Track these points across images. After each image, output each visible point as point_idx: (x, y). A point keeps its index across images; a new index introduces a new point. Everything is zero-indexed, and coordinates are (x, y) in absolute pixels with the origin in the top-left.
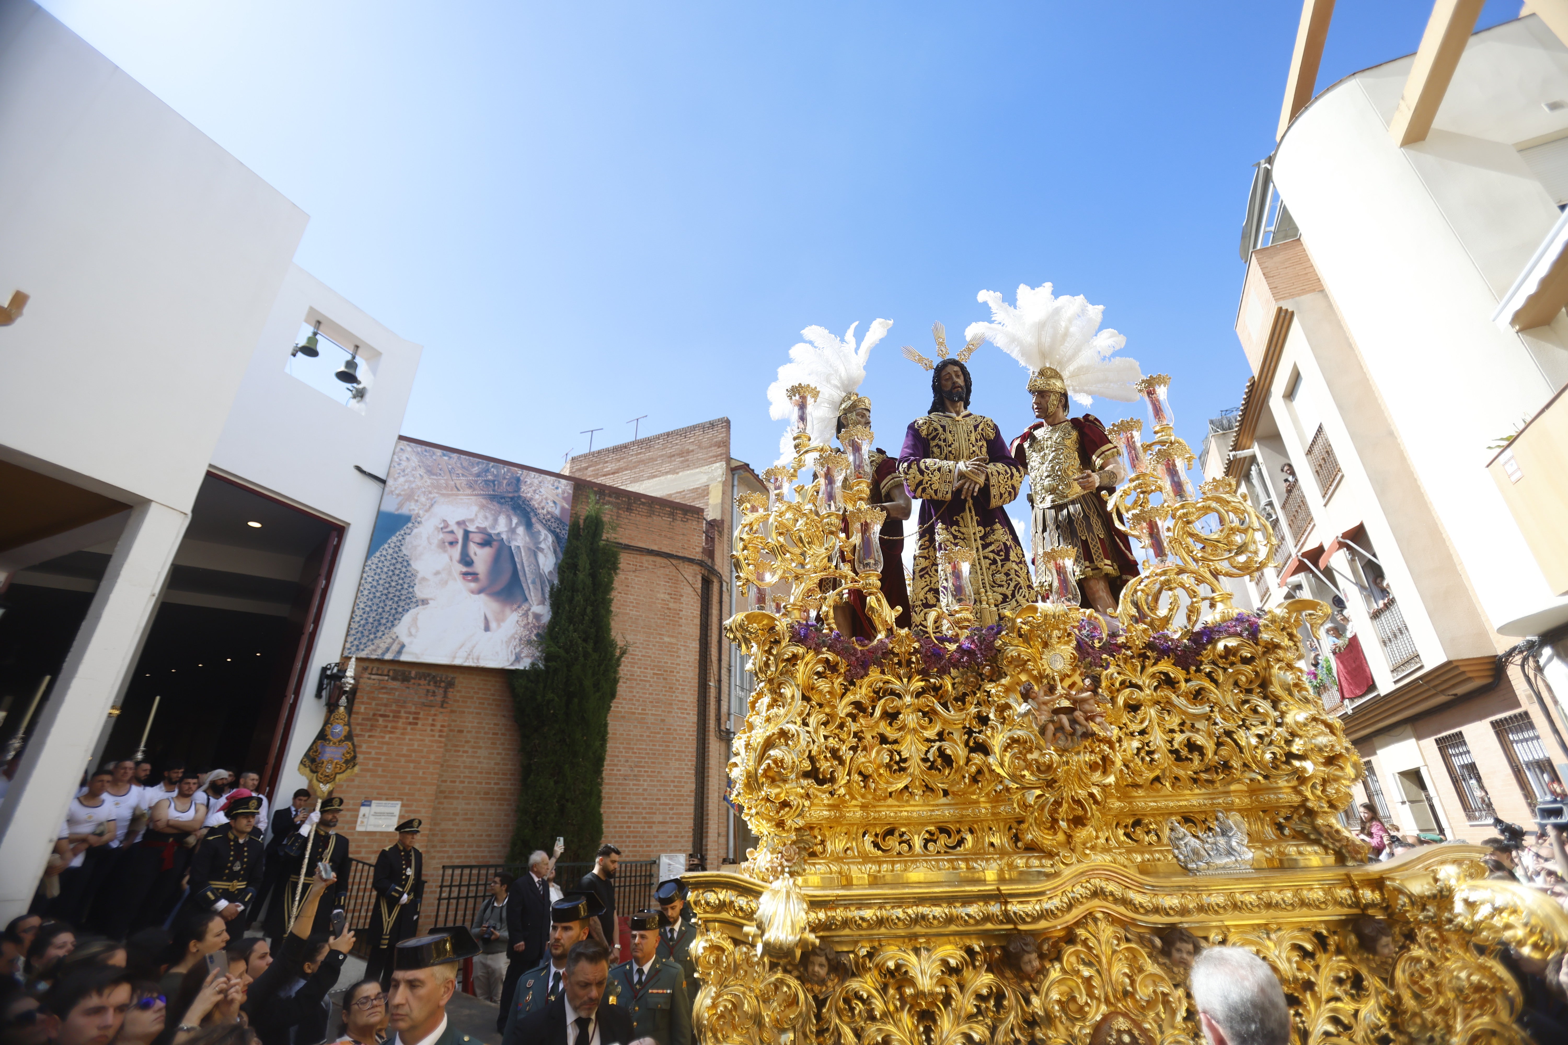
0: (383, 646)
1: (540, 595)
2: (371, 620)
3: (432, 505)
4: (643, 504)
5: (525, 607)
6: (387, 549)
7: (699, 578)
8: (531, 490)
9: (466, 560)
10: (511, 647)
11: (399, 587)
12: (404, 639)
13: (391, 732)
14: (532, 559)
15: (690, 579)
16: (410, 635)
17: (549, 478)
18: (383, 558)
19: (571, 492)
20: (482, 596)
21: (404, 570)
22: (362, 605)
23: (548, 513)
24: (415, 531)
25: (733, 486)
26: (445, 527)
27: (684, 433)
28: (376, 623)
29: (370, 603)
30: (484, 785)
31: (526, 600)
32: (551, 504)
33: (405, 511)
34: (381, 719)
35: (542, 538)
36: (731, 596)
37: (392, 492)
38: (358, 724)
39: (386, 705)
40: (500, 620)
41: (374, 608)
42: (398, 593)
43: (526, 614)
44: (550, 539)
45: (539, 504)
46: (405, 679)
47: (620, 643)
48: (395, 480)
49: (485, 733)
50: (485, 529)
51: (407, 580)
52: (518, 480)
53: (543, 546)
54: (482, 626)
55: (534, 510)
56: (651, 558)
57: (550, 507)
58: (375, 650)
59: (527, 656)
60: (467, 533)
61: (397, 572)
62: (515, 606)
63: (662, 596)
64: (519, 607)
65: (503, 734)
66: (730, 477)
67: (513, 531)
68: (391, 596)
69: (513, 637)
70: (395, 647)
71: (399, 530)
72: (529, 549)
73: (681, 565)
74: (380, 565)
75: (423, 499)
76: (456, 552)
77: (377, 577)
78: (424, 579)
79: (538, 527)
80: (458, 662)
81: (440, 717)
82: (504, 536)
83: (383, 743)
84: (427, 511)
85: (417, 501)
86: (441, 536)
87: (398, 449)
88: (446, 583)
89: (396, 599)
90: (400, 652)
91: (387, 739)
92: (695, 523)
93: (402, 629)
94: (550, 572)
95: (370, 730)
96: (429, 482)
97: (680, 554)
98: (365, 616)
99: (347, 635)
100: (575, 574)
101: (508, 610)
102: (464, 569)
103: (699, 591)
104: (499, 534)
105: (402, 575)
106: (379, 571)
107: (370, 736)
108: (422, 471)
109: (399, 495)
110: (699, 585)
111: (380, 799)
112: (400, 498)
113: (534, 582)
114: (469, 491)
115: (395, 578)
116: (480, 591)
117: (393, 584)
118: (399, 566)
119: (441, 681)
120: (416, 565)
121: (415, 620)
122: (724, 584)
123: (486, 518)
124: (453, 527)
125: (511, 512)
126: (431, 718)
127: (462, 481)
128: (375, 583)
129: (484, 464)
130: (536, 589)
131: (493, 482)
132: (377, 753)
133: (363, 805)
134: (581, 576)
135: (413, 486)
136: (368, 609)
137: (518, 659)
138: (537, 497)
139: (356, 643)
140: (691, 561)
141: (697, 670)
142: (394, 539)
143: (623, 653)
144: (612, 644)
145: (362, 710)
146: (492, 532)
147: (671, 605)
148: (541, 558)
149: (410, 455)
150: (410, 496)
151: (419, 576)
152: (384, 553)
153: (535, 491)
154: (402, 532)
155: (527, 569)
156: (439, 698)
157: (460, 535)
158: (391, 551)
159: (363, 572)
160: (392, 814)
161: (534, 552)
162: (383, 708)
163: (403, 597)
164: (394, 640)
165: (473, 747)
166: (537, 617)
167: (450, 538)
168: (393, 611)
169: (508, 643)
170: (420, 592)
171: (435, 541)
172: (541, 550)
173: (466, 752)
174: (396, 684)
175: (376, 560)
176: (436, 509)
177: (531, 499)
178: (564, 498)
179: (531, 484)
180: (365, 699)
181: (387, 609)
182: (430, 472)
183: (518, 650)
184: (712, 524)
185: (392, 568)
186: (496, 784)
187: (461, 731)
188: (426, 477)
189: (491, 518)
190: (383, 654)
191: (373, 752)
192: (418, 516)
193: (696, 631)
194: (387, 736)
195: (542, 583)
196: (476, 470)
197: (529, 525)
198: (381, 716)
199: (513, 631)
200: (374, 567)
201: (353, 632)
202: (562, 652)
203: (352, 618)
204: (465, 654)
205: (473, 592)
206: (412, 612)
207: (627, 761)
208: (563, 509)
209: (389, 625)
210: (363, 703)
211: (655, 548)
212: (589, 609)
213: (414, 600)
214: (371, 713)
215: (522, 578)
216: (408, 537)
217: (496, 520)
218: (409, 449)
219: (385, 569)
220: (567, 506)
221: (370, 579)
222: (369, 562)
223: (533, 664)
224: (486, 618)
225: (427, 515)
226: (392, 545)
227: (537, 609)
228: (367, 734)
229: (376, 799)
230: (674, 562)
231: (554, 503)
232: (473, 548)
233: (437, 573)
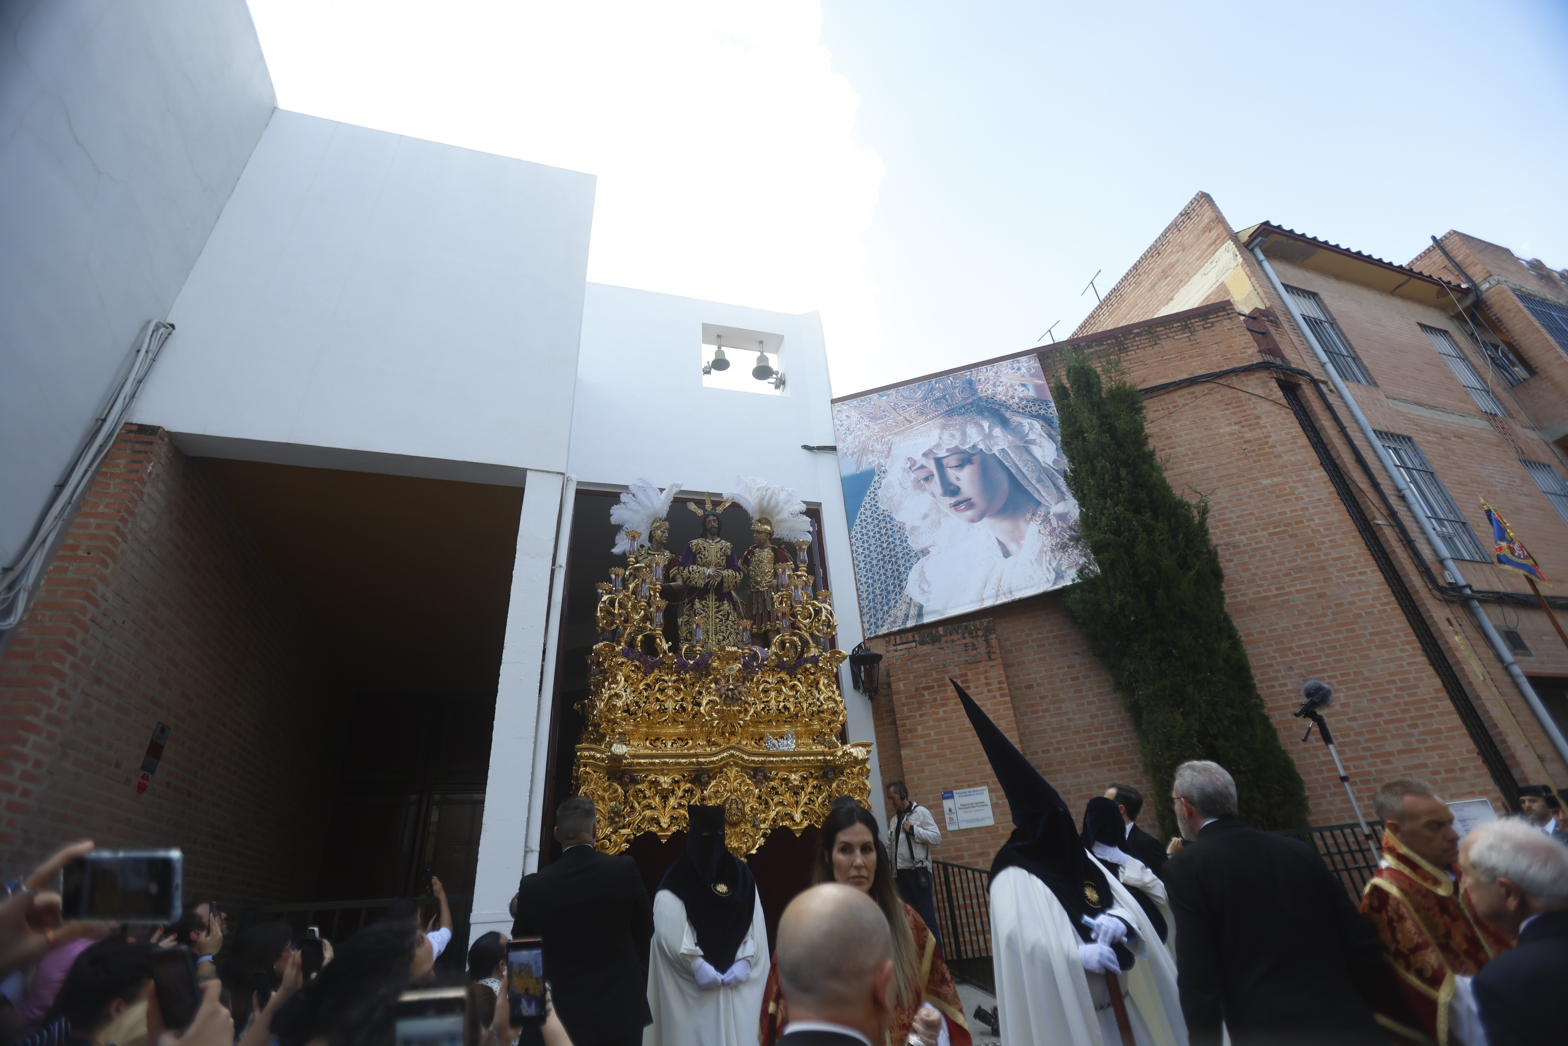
0: (901, 614)
1: (1054, 491)
2: (878, 592)
3: (890, 448)
4: (1138, 334)
5: (1041, 512)
6: (864, 512)
7: (1274, 385)
8: (989, 386)
9: (951, 490)
10: (1045, 564)
11: (892, 546)
12: (918, 599)
13: (943, 705)
14: (1026, 456)
15: (1259, 392)
16: (924, 592)
17: (1004, 363)
18: (864, 524)
19: (1038, 365)
20: (985, 520)
21: (889, 526)
22: (863, 580)
23: (1021, 399)
24: (884, 482)
25: (1260, 263)
26: (912, 465)
27: (1155, 251)
28: (884, 593)
29: (870, 574)
30: (1088, 748)
31: (1039, 504)
32: (1021, 389)
33: (864, 467)
34: (926, 693)
35: (1027, 429)
36: (1341, 397)
37: (845, 454)
38: (904, 705)
39: (925, 676)
40: (1018, 538)
41: (876, 577)
42: (893, 553)
43: (1046, 520)
44: (1037, 425)
45: (1006, 395)
46: (936, 640)
47: (1193, 500)
48: (844, 441)
49: (1061, 681)
50: (956, 447)
51: (897, 536)
52: (970, 382)
53: (1031, 436)
54: (1000, 553)
55: (1002, 404)
56: (1185, 391)
57: (1021, 392)
58: (894, 622)
59: (1070, 567)
60: (939, 462)
61: (883, 531)
62: (1029, 516)
63: (1228, 429)
64: (1034, 514)
65: (1085, 677)
66: (1249, 254)
67: (989, 436)
68: (887, 558)
69: (1042, 551)
70: (913, 611)
71: (868, 488)
72: (1017, 447)
73: (1235, 381)
74: (864, 531)
75: (878, 447)
76: (936, 485)
77: (866, 545)
78: (914, 528)
79: (1016, 419)
80: (988, 603)
81: (993, 673)
82: (981, 446)
83: (939, 720)
84: (887, 457)
85: (873, 451)
86: (913, 476)
87: (835, 413)
88: (939, 523)
89: (894, 559)
90: (920, 615)
91: (941, 714)
92: (1225, 323)
93: (912, 589)
94: (1055, 461)
95: (919, 708)
96: (877, 428)
97: (1226, 368)
98: (870, 589)
99: (861, 616)
100: (1084, 439)
101: (1022, 524)
102: (953, 500)
103: (1284, 401)
104: (974, 447)
105: (890, 532)
106: (865, 538)
107: (921, 715)
108: (866, 421)
109: (853, 454)
110: (1278, 394)
111: (962, 788)
112: (856, 456)
113: (1040, 480)
114: (922, 419)
115: (884, 539)
116: (981, 517)
117: (885, 545)
118: (882, 524)
119: (977, 630)
120: (900, 517)
121: (922, 575)
122: (1322, 386)
123: (953, 436)
124: (922, 461)
125: (978, 418)
126: (982, 677)
127: (911, 412)
128: (867, 552)
129: (925, 386)
130: (1045, 486)
131: (944, 397)
132: (936, 734)
133: (944, 798)
134: (1091, 437)
135: (863, 438)
136: (870, 581)
137: (1059, 575)
138: (1000, 389)
139: (873, 620)
140: (1249, 370)
141: (1342, 507)
142: (867, 499)
143: (1204, 511)
144: (1181, 505)
145: (902, 687)
146: (966, 447)
147: (1248, 435)
148: (1036, 450)
149: (849, 412)
150: (864, 451)
151: (908, 527)
152: (863, 517)
153: (994, 385)
154: (872, 489)
155: (1024, 470)
156: (982, 650)
157: (932, 466)
158: (869, 513)
159: (851, 545)
160: (982, 804)
161: (1025, 447)
162: (924, 680)
163: (900, 555)
164: (909, 604)
165: (1054, 703)
166: (1062, 517)
167: (923, 474)
168: (896, 573)
169: (1039, 560)
170: (916, 543)
171: (909, 484)
172: (1033, 442)
173: (1047, 710)
174: (927, 648)
175: (858, 529)
176: (895, 451)
177: (994, 395)
178: (1032, 376)
179: (987, 380)
180: (900, 675)
181: (889, 573)
182: (874, 418)
183: (1054, 564)
184: (1255, 317)
185: (877, 529)
186: (1103, 743)
187: (1031, 687)
188: (872, 425)
189: (958, 435)
190: (904, 622)
191: (932, 733)
192: (880, 465)
193: (1310, 456)
194: (941, 711)
195: (1051, 477)
196: (919, 394)
197: (1004, 423)
198: (925, 688)
199: (1040, 544)
200: (859, 536)
201: (865, 610)
202: (1109, 535)
203: (859, 596)
204: (993, 592)
205: (973, 521)
206: (914, 567)
207: (1291, 669)
208: (1037, 387)
209: (897, 589)
210: (900, 680)
211: (1185, 376)
212: (1123, 472)
213: (913, 554)
214: (913, 689)
215: (1023, 482)
216: (879, 492)
217: (964, 434)
218: (845, 407)
219: (871, 534)
220: (1040, 382)
221: (860, 550)
222: (853, 533)
223: (1081, 572)
224: (1000, 543)
225: (889, 460)
226: (868, 506)
227: (1057, 508)
228: (918, 714)
229: (957, 788)
230: (1221, 381)
231: (1023, 385)
232: (952, 474)
233: (925, 516)
